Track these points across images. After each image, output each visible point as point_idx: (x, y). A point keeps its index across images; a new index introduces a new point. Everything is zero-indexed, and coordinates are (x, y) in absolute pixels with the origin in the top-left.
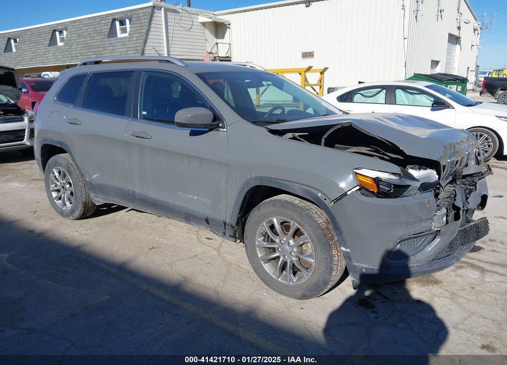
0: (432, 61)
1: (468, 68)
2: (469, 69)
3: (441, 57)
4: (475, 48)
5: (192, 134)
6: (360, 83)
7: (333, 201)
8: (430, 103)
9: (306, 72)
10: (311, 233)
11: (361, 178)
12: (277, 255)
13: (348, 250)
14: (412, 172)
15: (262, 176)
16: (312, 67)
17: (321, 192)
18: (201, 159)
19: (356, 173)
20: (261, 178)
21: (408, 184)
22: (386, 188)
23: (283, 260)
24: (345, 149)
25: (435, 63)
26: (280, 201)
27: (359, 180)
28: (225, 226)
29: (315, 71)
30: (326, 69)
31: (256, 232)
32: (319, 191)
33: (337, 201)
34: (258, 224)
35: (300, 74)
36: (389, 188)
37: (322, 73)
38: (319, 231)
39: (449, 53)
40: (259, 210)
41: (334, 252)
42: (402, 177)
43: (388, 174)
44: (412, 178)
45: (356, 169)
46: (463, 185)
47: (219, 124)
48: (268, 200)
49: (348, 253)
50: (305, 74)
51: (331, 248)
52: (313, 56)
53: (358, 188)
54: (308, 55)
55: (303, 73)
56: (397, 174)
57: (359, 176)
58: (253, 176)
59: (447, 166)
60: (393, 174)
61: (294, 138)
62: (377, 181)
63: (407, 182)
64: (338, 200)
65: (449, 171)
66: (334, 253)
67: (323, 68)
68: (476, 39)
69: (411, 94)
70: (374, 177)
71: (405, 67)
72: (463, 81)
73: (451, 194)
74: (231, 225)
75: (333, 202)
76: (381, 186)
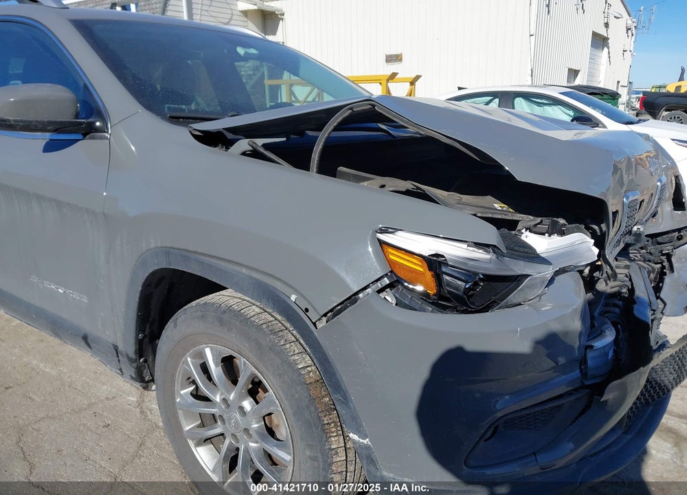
0: (570, 70)
1: (618, 82)
2: (620, 84)
3: (582, 64)
4: (628, 54)
5: (51, 147)
6: (460, 89)
7: (325, 315)
8: (568, 119)
9: (388, 81)
10: (281, 393)
11: (394, 256)
12: (218, 431)
13: (366, 441)
14: (530, 238)
15: (168, 245)
16: (397, 74)
17: (296, 291)
18: (59, 204)
19: (382, 243)
20: (167, 252)
21: (519, 272)
22: (460, 283)
23: (231, 443)
24: (360, 179)
25: (573, 73)
26: (217, 307)
27: (390, 262)
28: (118, 356)
29: (403, 80)
30: (418, 77)
31: (173, 376)
32: (291, 287)
33: (334, 316)
34: (177, 357)
35: (380, 84)
36: (466, 282)
37: (412, 83)
38: (299, 388)
39: (593, 60)
40: (176, 325)
41: (336, 442)
42: (503, 255)
43: (465, 246)
44: (531, 255)
45: (383, 231)
46: (644, 261)
47: (94, 123)
48: (194, 303)
49: (367, 447)
50: (387, 84)
51: (325, 434)
52: (401, 60)
53: (386, 281)
54: (394, 58)
55: (384, 82)
56: (488, 246)
57: (390, 250)
58: (153, 245)
59: (620, 213)
60: (478, 245)
61: (254, 154)
62: (435, 263)
63: (517, 267)
64: (335, 312)
65: (624, 225)
66: (333, 447)
67: (414, 76)
68: (629, 43)
69: (539, 104)
70: (426, 253)
71: (532, 76)
72: (613, 96)
73: (621, 287)
74: (127, 356)
75: (324, 319)
76: (448, 278)
